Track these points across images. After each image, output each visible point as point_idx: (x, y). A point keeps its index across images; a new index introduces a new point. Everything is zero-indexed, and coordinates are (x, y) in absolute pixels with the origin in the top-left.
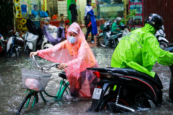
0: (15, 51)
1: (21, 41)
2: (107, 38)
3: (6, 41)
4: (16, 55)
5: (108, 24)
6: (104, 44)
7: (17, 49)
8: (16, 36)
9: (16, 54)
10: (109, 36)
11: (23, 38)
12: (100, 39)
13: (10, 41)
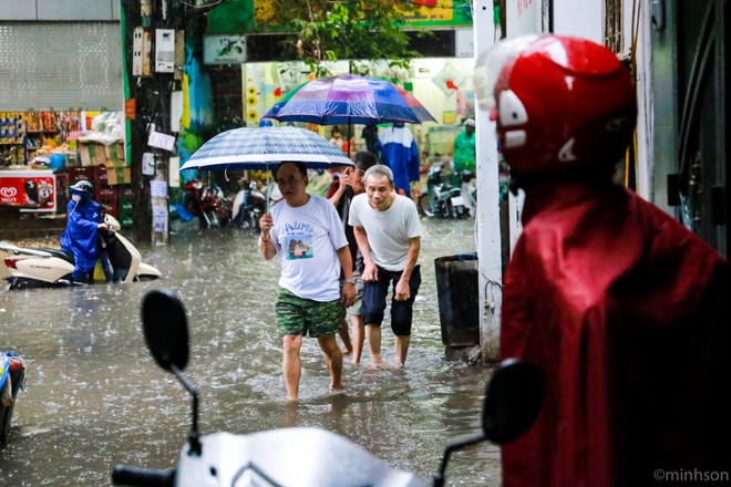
0: (247, 218)
1: (260, 199)
2: (436, 198)
3: (230, 199)
4: (251, 226)
5: (437, 169)
6: (430, 210)
7: (252, 214)
8: (251, 189)
9: (250, 223)
10: (439, 194)
11: (265, 194)
12: (423, 200)
13: (240, 198)
